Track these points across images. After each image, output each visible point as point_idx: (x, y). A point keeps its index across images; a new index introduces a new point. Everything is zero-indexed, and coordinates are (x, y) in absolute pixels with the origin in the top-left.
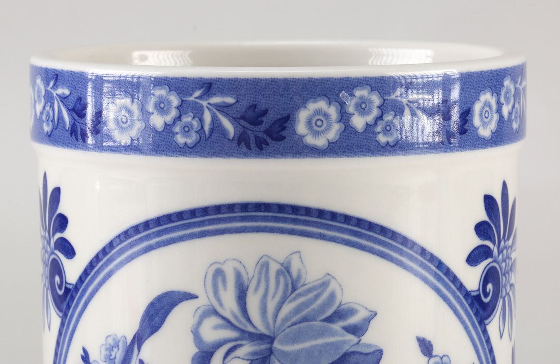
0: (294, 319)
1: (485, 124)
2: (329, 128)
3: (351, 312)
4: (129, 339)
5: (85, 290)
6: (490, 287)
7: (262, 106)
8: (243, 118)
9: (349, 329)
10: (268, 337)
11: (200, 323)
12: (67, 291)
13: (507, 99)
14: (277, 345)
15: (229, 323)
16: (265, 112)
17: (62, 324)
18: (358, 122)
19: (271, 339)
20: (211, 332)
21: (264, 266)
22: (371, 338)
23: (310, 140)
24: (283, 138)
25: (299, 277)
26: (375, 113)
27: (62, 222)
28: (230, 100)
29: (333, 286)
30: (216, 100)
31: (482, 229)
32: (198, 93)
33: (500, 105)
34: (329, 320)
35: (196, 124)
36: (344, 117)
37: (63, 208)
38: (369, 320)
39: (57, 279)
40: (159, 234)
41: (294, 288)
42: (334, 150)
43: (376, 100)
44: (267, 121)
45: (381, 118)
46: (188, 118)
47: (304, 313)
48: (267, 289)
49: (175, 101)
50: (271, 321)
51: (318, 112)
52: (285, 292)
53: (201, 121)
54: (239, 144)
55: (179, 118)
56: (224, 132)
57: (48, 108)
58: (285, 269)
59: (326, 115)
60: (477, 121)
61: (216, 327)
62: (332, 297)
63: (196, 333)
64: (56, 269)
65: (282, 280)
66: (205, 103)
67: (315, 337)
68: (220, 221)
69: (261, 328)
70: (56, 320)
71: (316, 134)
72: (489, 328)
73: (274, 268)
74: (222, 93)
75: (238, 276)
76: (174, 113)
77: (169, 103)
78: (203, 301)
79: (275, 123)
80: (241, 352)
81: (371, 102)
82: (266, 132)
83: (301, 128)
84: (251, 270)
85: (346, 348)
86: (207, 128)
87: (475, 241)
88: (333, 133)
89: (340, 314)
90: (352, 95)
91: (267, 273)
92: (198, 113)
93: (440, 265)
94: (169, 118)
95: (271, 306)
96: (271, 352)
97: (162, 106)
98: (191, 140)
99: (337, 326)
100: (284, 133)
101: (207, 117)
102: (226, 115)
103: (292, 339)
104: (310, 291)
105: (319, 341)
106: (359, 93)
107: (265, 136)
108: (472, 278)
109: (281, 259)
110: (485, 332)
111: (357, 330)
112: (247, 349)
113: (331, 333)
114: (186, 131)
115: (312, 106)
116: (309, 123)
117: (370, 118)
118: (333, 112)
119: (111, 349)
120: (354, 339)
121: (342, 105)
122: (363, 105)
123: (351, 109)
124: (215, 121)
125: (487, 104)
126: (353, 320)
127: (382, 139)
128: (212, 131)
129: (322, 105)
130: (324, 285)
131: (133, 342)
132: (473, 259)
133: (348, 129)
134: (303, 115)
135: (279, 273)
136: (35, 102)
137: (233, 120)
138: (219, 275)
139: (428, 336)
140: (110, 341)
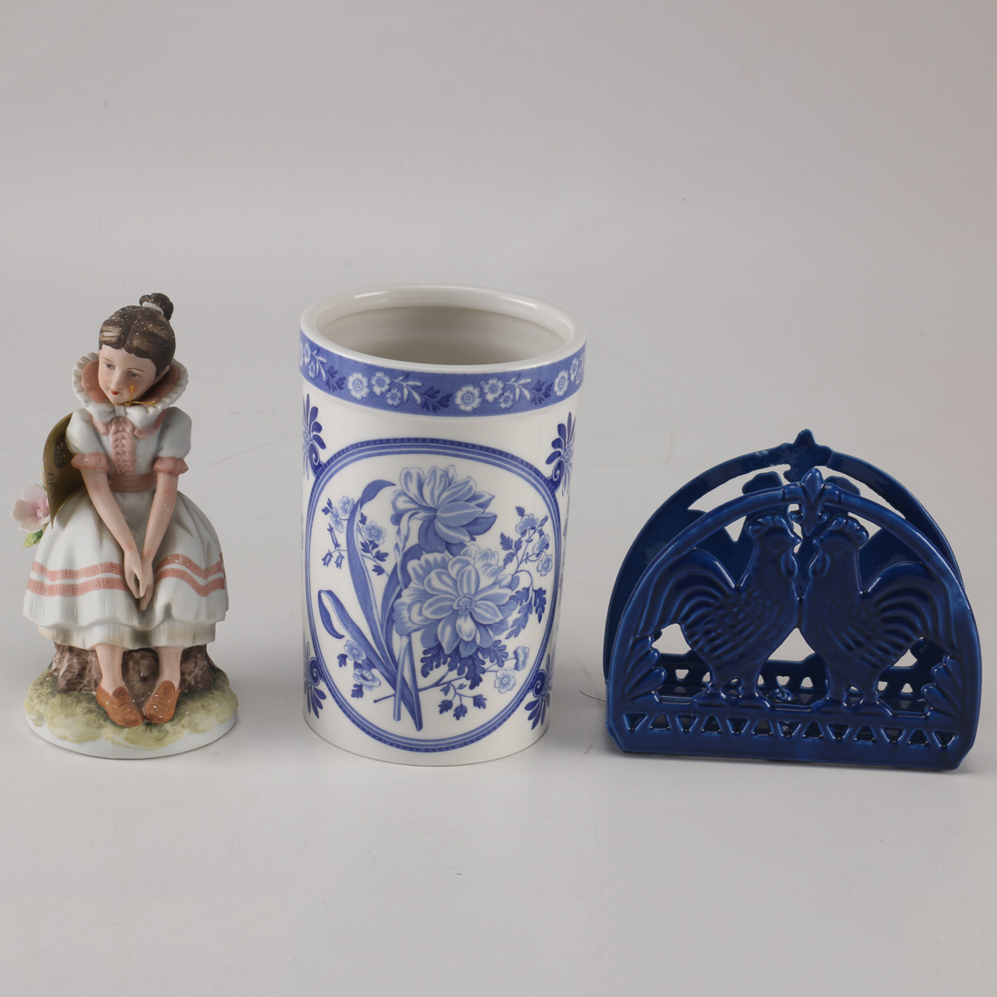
0: (449, 500)
1: (560, 389)
2: (474, 401)
3: (481, 496)
4: (356, 501)
5: (330, 469)
6: (558, 472)
7: (437, 388)
8: (426, 394)
9: (479, 505)
10: (434, 509)
11: (396, 499)
12: (320, 465)
13: (574, 370)
14: (438, 513)
15: (412, 500)
16: (438, 392)
17: (316, 481)
18: (490, 397)
19: (436, 510)
20: (402, 504)
21: (433, 472)
22: (491, 509)
23: (463, 407)
24: (447, 406)
25: (453, 478)
26: (500, 392)
27: (318, 428)
28: (419, 384)
29: (471, 483)
30: (411, 383)
31: (556, 443)
32: (401, 378)
33: (569, 375)
34: (468, 501)
35: (399, 394)
36: (482, 395)
37: (319, 419)
38: (490, 500)
39: (314, 456)
40: (375, 449)
41: (450, 484)
42: (476, 412)
43: (501, 385)
44: (439, 396)
45: (503, 394)
46: (394, 391)
47: (454, 497)
48: (435, 484)
49: (387, 381)
50: (436, 501)
51: (468, 392)
52: (445, 486)
53: (402, 393)
54: (423, 407)
55: (389, 390)
56: (415, 400)
57: (312, 364)
58: (446, 474)
59: (472, 394)
60: (556, 388)
61: (405, 502)
62: (471, 489)
63: (394, 504)
64: (313, 450)
65: (443, 479)
66: (404, 384)
67: (460, 510)
68: (410, 446)
69: (430, 504)
70: (312, 478)
71: (466, 404)
72: (556, 494)
73: (439, 473)
74: (414, 380)
75: (419, 476)
76: (387, 387)
77: (384, 381)
78: (398, 487)
79: (443, 398)
80: (419, 516)
81: (498, 386)
82: (438, 402)
83: (458, 401)
84: (426, 473)
85: (477, 515)
86: (405, 398)
87: (551, 450)
88: (476, 403)
89: (474, 498)
90: (487, 383)
91: (435, 475)
92: (401, 389)
93: (531, 467)
94: (384, 389)
95: (436, 493)
96: (435, 517)
97: (380, 382)
98: (396, 402)
99: (472, 504)
100: (448, 403)
101: (406, 392)
102: (416, 391)
103: (447, 511)
104: (458, 485)
105: (462, 512)
106: (491, 382)
107: (438, 405)
108: (548, 471)
109: (443, 468)
110: (554, 496)
111: (483, 506)
112: (422, 514)
113: (469, 507)
114: (393, 397)
115: (465, 389)
116: (463, 398)
117: (497, 395)
118: (476, 392)
119: (345, 504)
120: (482, 510)
121: (482, 389)
122: (493, 389)
123: (486, 391)
124: (410, 395)
125: (563, 378)
126: (481, 501)
127: (503, 405)
128: (408, 399)
129: (470, 388)
130: (467, 483)
131: (358, 503)
132: (549, 461)
133: (484, 401)
134: (460, 394)
135: (442, 476)
136: (304, 356)
137: (420, 394)
138: (408, 475)
139: (522, 506)
140: (344, 499)
